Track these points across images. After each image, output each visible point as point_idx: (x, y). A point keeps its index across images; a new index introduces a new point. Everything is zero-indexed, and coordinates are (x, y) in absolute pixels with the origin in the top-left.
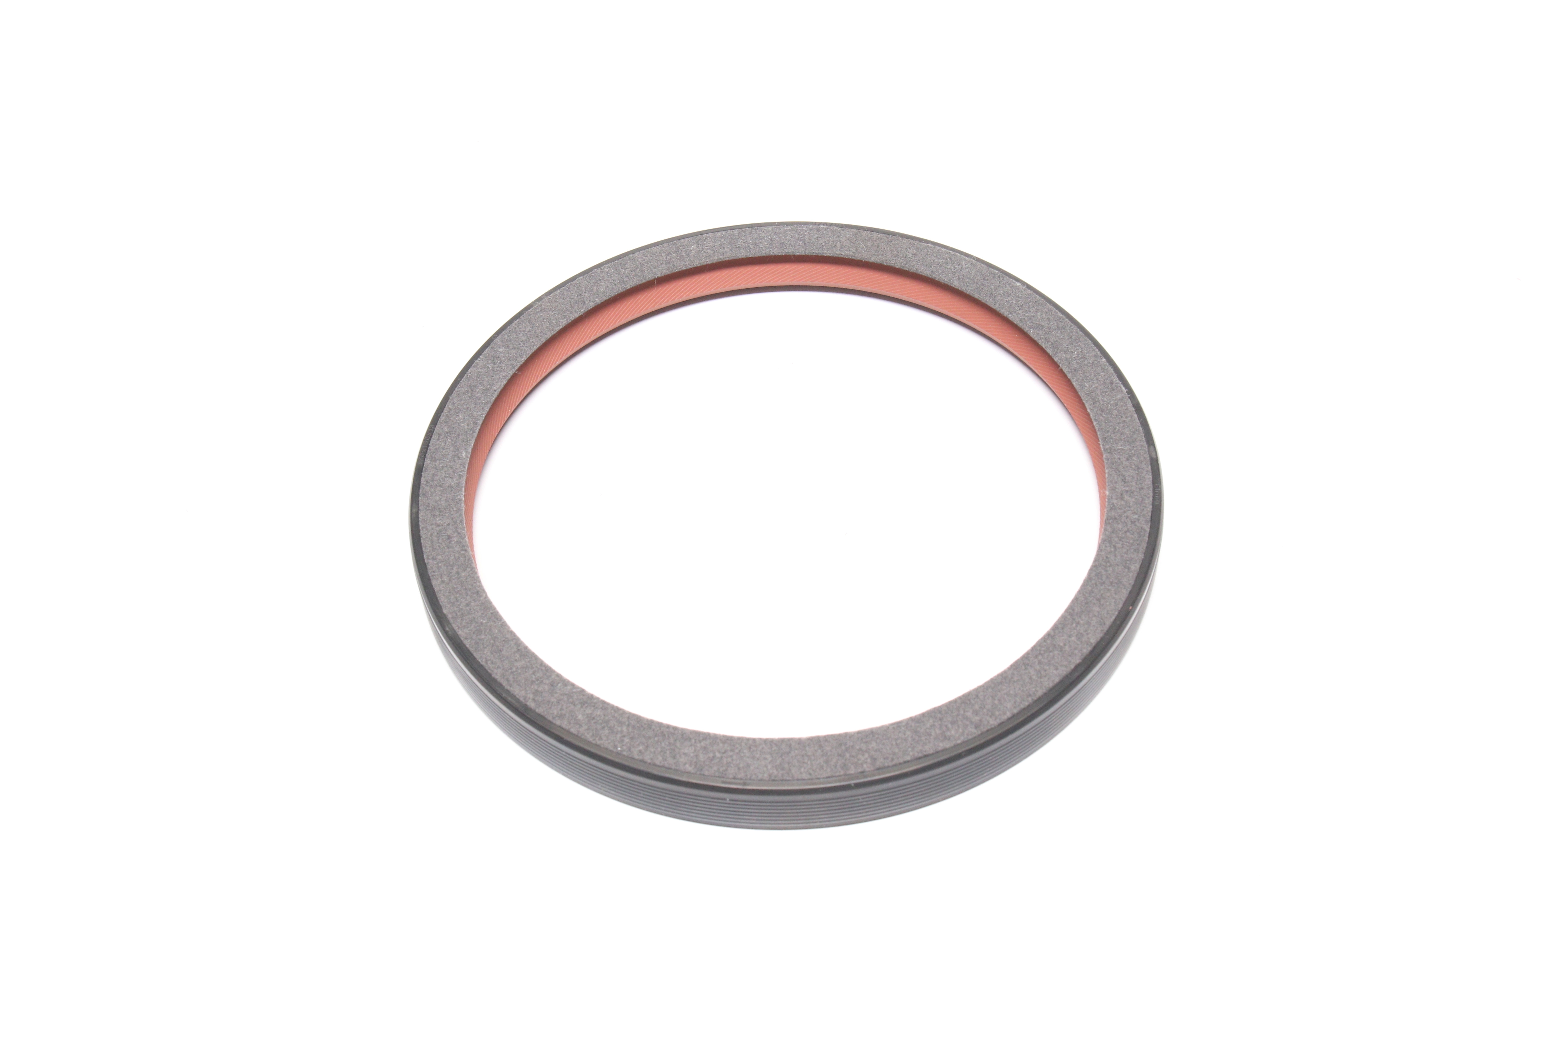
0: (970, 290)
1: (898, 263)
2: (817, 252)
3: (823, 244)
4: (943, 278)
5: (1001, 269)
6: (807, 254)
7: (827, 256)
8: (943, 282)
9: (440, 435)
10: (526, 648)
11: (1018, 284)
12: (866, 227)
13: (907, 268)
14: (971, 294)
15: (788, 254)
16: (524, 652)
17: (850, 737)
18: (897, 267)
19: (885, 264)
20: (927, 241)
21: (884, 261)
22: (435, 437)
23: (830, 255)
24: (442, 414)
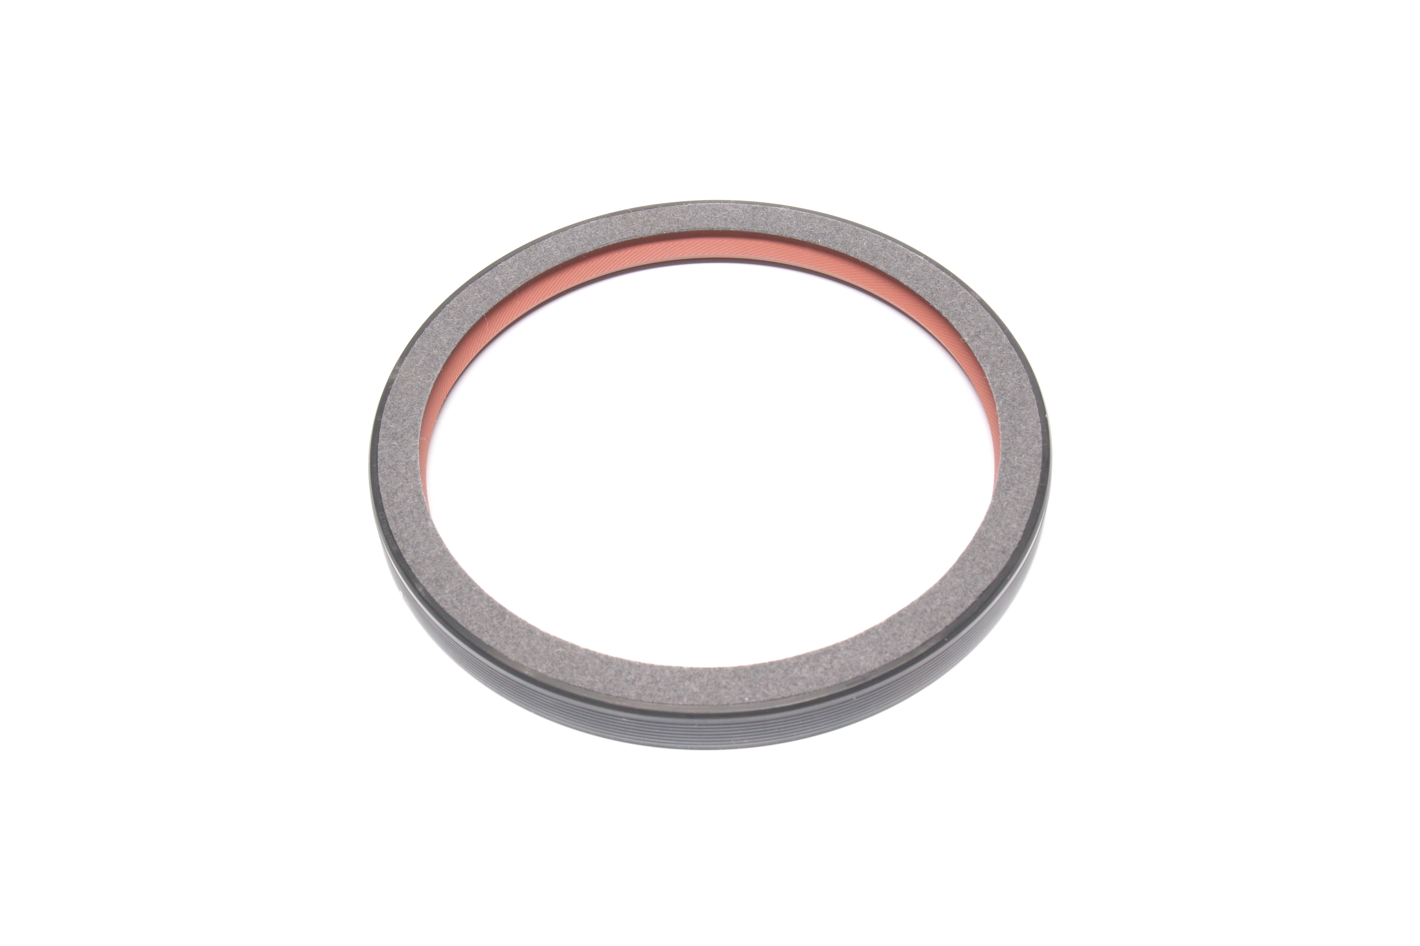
0: (748, 227)
1: (675, 228)
2: (603, 244)
3: (604, 236)
4: (720, 226)
5: (760, 203)
6: (595, 249)
7: (613, 245)
8: (721, 229)
9: (395, 518)
10: (607, 657)
11: (782, 209)
12: (630, 209)
13: (685, 229)
14: (751, 231)
15: (579, 254)
16: (607, 661)
17: (918, 605)
18: (676, 231)
19: (665, 233)
20: (686, 203)
21: (664, 230)
22: (391, 522)
23: (615, 242)
24: (382, 499)
